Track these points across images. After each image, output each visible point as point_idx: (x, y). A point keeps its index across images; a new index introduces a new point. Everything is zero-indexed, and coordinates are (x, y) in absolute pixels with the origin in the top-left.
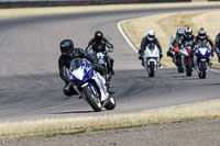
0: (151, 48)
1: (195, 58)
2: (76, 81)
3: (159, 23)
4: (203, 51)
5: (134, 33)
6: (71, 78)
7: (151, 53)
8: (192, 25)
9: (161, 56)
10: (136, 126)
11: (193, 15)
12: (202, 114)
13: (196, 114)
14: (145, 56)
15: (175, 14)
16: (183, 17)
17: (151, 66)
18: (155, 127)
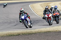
5: (34, 8)
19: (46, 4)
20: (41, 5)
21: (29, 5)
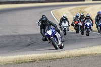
0: (65, 22)
1: (85, 27)
2: (48, 35)
4: (88, 24)
6: (46, 34)
7: (65, 24)
9: (69, 26)
12: (90, 53)
13: (87, 53)
14: (62, 26)
15: (77, 7)
17: (65, 30)
18: (68, 59)
19: (79, 9)
20: (70, 11)
21: (51, 12)
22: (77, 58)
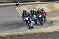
3: (27, 8)
5: (21, 10)
8: (36, 8)
10: (21, 35)
11: (36, 6)
15: (32, 5)
16: (34, 6)
21: (16, 8)
22: (32, 35)
